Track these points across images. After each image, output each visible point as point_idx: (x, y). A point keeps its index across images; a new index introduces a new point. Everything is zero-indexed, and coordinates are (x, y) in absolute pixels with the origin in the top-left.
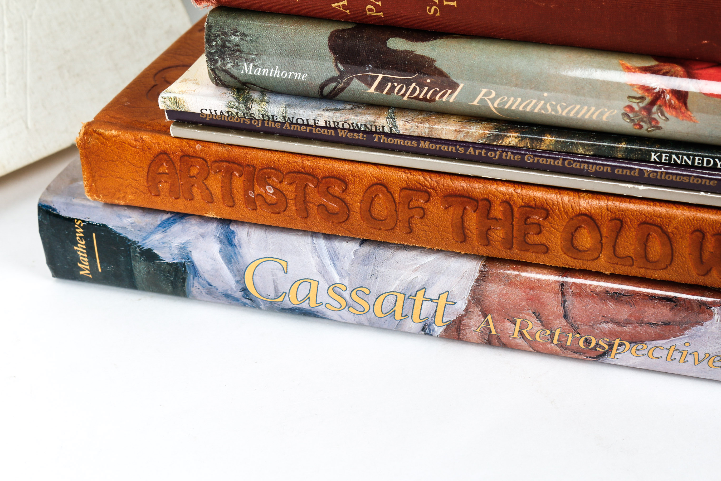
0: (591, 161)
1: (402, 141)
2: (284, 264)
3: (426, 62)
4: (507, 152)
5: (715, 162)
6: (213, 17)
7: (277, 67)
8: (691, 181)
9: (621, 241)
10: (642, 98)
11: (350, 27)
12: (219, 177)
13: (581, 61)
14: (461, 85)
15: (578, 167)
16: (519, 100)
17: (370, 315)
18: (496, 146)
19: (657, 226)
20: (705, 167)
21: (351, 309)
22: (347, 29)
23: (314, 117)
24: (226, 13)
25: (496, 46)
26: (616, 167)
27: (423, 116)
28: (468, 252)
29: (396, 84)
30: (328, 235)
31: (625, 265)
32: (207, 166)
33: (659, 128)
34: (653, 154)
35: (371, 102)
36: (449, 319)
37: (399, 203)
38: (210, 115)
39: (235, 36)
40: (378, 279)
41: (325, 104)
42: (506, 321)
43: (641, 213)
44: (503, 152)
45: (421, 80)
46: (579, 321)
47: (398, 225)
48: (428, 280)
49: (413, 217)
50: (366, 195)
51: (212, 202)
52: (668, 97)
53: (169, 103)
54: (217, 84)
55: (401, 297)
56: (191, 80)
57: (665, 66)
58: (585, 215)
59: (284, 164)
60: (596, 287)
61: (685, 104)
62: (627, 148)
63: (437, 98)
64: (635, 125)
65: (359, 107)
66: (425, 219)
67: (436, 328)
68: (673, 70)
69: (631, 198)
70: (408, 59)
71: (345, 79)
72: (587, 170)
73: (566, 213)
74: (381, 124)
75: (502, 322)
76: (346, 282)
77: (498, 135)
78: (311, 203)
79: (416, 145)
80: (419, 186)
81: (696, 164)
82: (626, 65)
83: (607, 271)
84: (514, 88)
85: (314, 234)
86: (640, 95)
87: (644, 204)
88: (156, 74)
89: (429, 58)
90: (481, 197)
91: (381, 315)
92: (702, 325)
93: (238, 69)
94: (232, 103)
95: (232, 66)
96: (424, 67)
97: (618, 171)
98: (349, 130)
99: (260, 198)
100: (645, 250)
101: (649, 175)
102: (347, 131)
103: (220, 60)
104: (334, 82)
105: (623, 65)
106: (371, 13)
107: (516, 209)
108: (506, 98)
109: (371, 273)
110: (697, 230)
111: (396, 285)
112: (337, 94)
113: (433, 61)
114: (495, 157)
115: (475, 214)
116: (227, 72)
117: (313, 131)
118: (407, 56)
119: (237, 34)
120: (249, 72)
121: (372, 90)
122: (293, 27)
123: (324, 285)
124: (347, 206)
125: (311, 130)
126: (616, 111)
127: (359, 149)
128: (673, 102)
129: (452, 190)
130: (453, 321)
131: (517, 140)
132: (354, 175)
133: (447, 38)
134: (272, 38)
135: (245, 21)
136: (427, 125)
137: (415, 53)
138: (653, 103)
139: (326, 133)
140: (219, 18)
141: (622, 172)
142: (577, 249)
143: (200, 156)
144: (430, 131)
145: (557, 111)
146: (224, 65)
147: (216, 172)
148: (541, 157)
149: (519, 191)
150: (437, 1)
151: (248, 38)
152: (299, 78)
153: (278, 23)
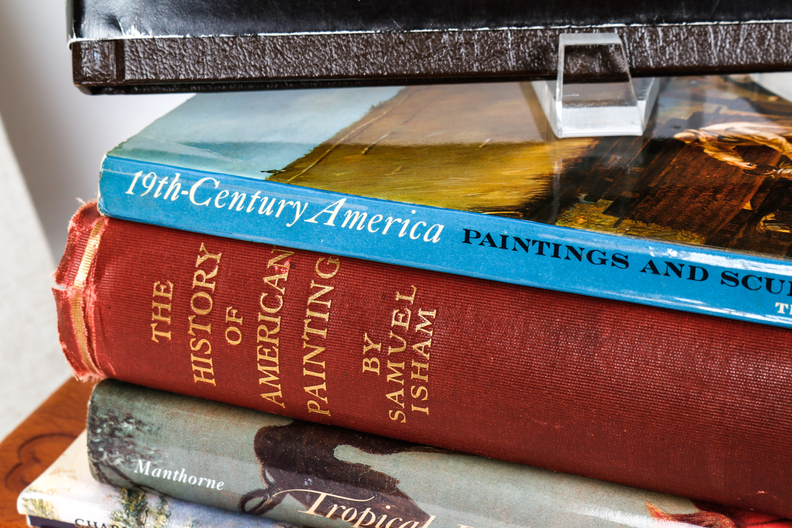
3: (385, 482)
6: (101, 394)
7: (184, 470)
13: (595, 500)
14: (432, 518)
22: (281, 427)
24: (118, 389)
25: (482, 468)
29: (344, 507)
35: (310, 525)
38: (87, 527)
39: (129, 423)
45: (378, 506)
53: (31, 507)
54: (100, 481)
56: (66, 471)
57: (708, 516)
70: (362, 476)
71: (276, 494)
82: (656, 510)
88: (22, 446)
89: (390, 478)
93: (130, 467)
94: (119, 515)
95: (123, 462)
103: (106, 454)
105: (651, 509)
106: (314, 411)
112: (263, 511)
113: (395, 482)
116: (115, 469)
118: (360, 471)
119: (131, 420)
120: (144, 472)
121: (311, 511)
122: (208, 418)
133: (416, 451)
134: (178, 430)
135: (144, 403)
137: (371, 468)
140: (108, 397)
146: (112, 460)
150: (403, 405)
151: (146, 428)
152: (212, 487)
153: (189, 411)
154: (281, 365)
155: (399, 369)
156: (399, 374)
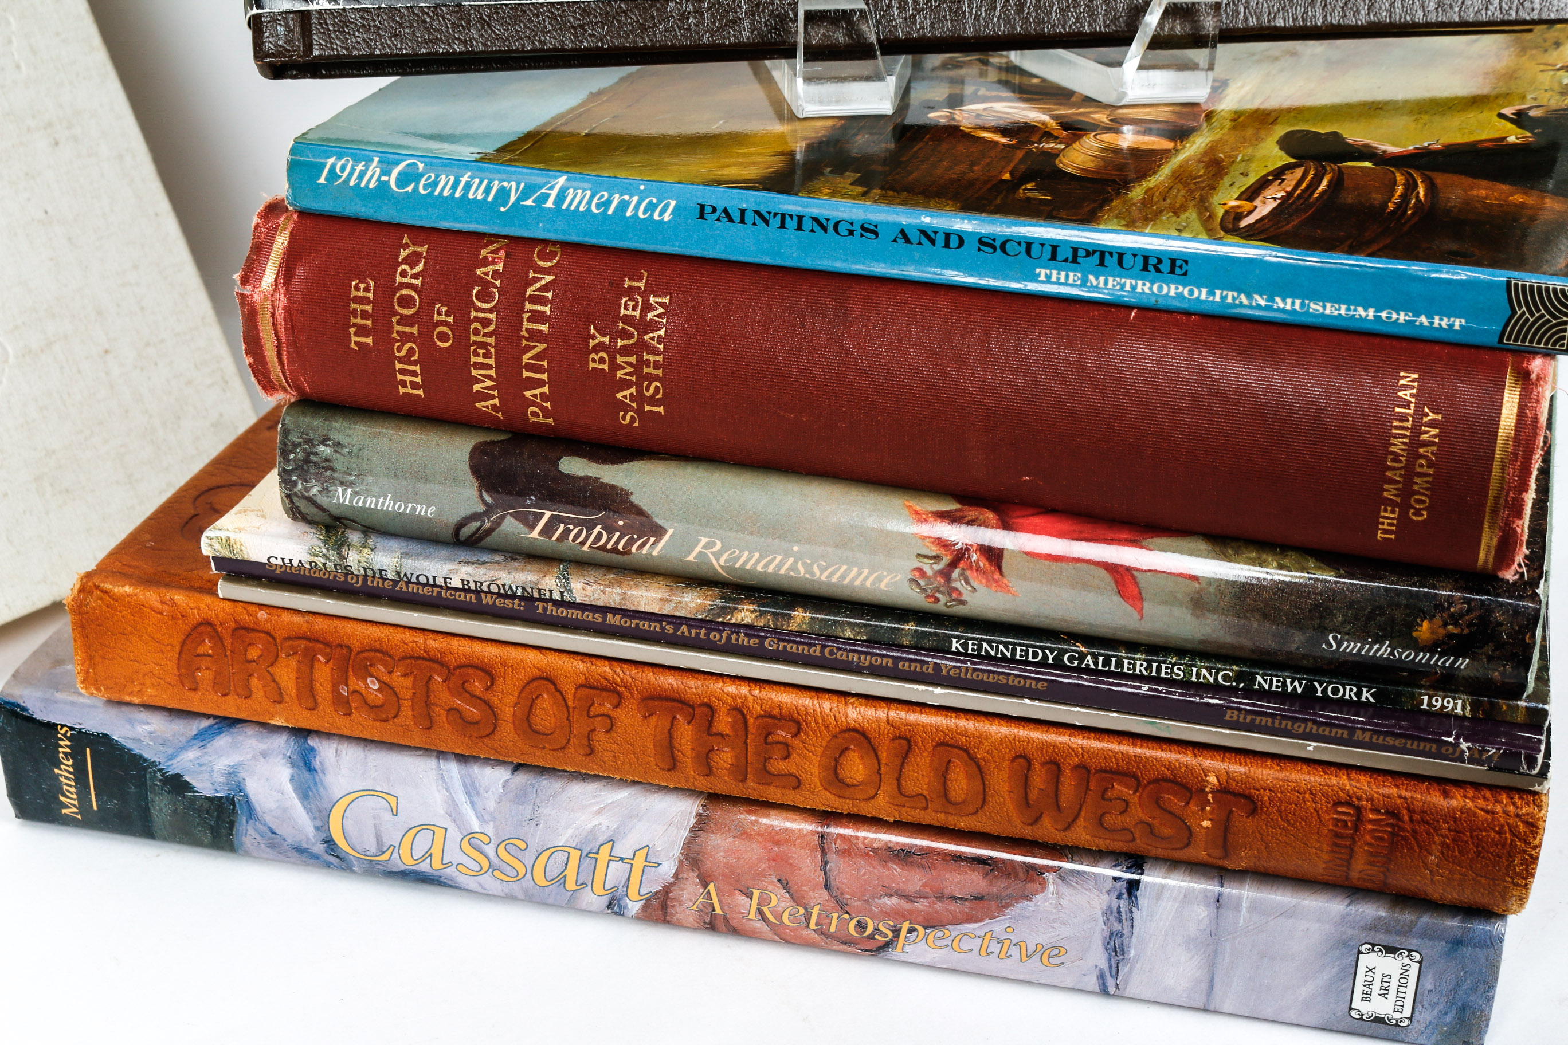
0: (863, 649)
1: (580, 613)
2: (393, 801)
3: (617, 494)
4: (738, 633)
5: (1044, 653)
6: (292, 416)
7: (390, 496)
8: (1010, 682)
9: (908, 770)
10: (937, 558)
11: (502, 437)
12: (293, 662)
13: (848, 500)
14: (670, 531)
15: (844, 657)
16: (757, 555)
17: (527, 883)
18: (722, 623)
19: (961, 749)
20: (1030, 661)
21: (496, 873)
22: (498, 442)
23: (444, 574)
24: (312, 410)
25: (723, 474)
26: (901, 658)
27: (612, 576)
28: (679, 786)
29: (571, 527)
30: (463, 756)
31: (915, 808)
32: (276, 645)
33: (963, 602)
34: (954, 640)
35: (533, 552)
36: (649, 890)
37: (574, 708)
38: (281, 567)
39: (326, 445)
40: (540, 826)
41: (462, 554)
42: (737, 892)
43: (938, 729)
44: (732, 632)
45: (609, 522)
46: (847, 893)
47: (571, 742)
48: (618, 828)
49: (595, 730)
50: (523, 695)
51: (280, 702)
52: (975, 557)
53: (217, 546)
54: (294, 518)
55: (575, 855)
56: (253, 511)
57: (970, 511)
58: (855, 730)
59: (396, 645)
60: (874, 840)
61: (1000, 568)
62: (916, 631)
63: (634, 549)
64: (928, 597)
65: (514, 560)
66: (614, 734)
67: (630, 904)
68: (981, 517)
69: (923, 706)
70: (590, 489)
71: (494, 517)
72: (858, 663)
73: (827, 727)
74: (548, 587)
75: (731, 894)
76: (490, 830)
77: (725, 608)
78: (437, 705)
79: (600, 620)
80: (604, 682)
81: (1018, 657)
82: (915, 509)
83: (888, 816)
84: (749, 538)
85: (441, 754)
86: (934, 554)
87: (942, 715)
88: (198, 497)
89: (622, 489)
90: (699, 701)
91: (542, 882)
92: (1031, 900)
93: (328, 497)
94: (318, 549)
95: (319, 492)
96: (614, 501)
97: (904, 666)
98: (499, 595)
99: (356, 696)
100: (945, 784)
101: (948, 672)
102: (494, 596)
103: (300, 482)
104: (476, 521)
105: (910, 508)
106: (535, 419)
107: (751, 721)
108: (738, 552)
109: (529, 817)
110: (1020, 756)
111: (567, 836)
112: (481, 539)
113: (628, 493)
114: (720, 640)
115: (689, 728)
116: (311, 500)
117: (443, 595)
118: (588, 484)
119: (328, 443)
120: (344, 501)
121: (535, 534)
122: (416, 436)
123: (454, 835)
124: (493, 711)
125: (439, 593)
126: (900, 576)
127: (514, 625)
128: (982, 565)
129: (656, 689)
130: (657, 892)
131: (753, 616)
132: (504, 664)
133: (650, 459)
134: (383, 450)
135: (342, 423)
136: (617, 590)
137: (601, 480)
138: (953, 564)
139: (462, 598)
140: (301, 418)
141: (910, 666)
142: (844, 783)
143: (266, 629)
144: (623, 599)
145: (812, 574)
146: (307, 490)
147: (288, 656)
148: (789, 641)
149: (756, 692)
150: (634, 405)
151: (346, 450)
152: (422, 514)
153: (393, 428)
154: (498, 368)
155: (630, 364)
156: (630, 369)
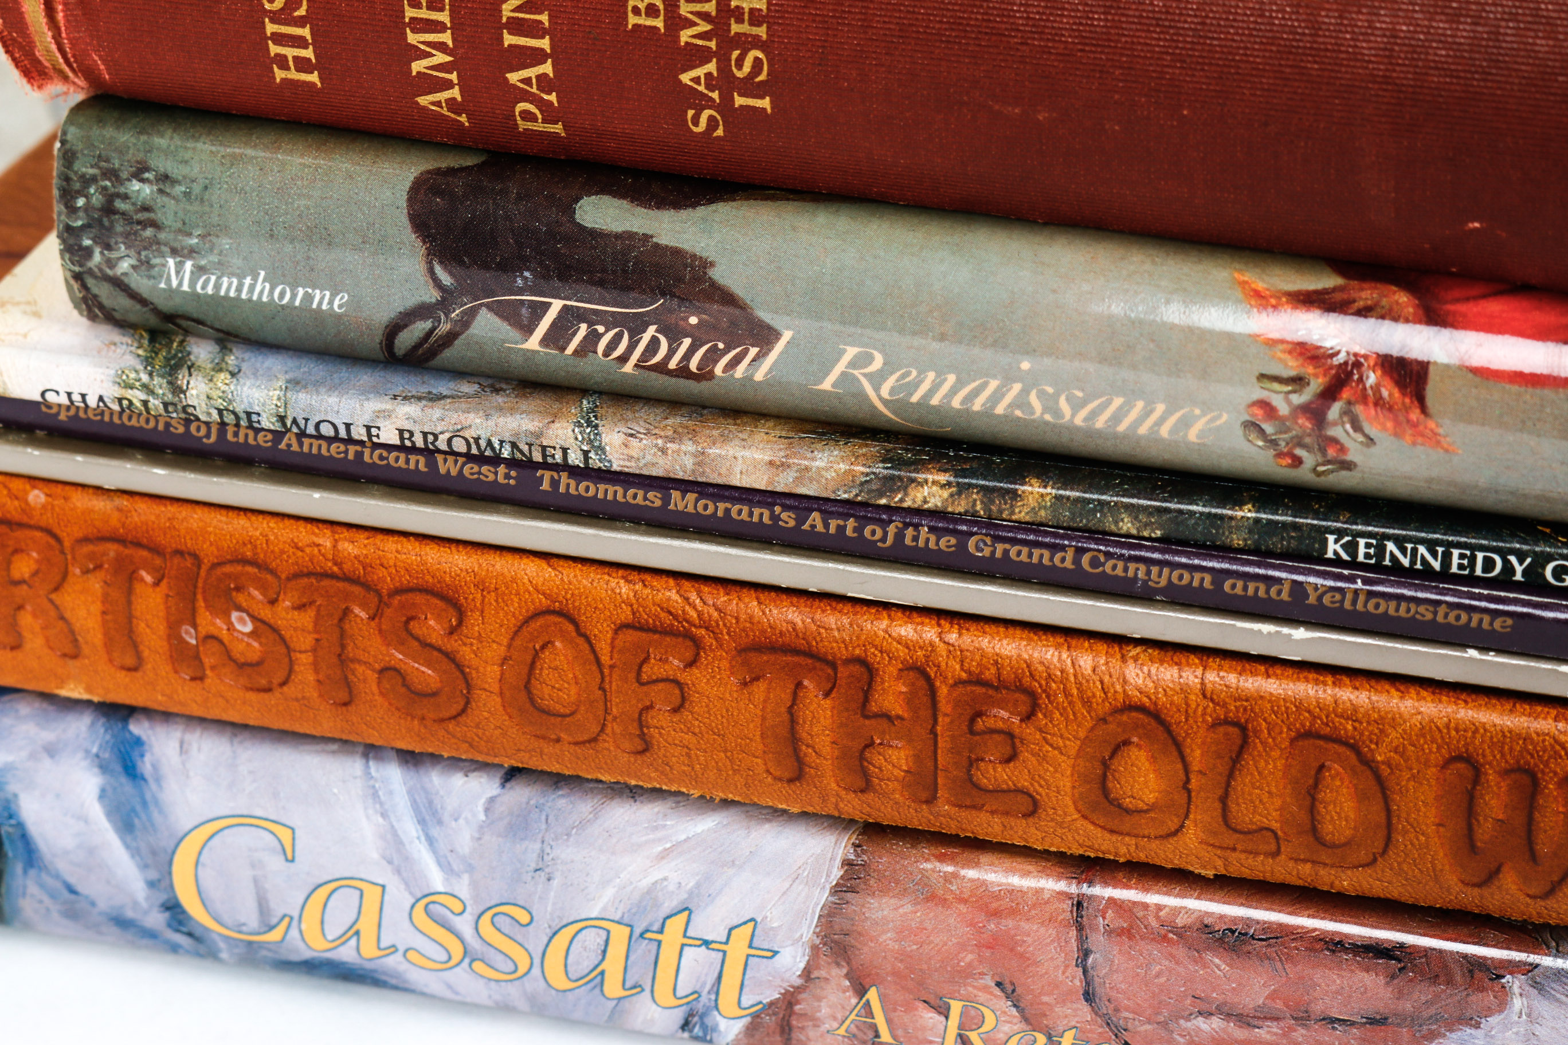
0: (1156, 556)
1: (620, 491)
2: (285, 835)
3: (686, 266)
4: (916, 526)
5: (1506, 563)
6: (80, 126)
7: (262, 273)
8: (1440, 618)
9: (1242, 784)
10: (1298, 381)
11: (469, 161)
12: (96, 584)
13: (1124, 272)
14: (787, 336)
15: (1119, 572)
16: (951, 378)
17: (534, 983)
18: (887, 508)
19: (1346, 744)
20: (1478, 577)
21: (478, 966)
22: (462, 169)
23: (366, 419)
24: (116, 114)
25: (885, 225)
26: (1228, 573)
27: (678, 420)
28: (810, 809)
29: (601, 329)
30: (411, 753)
31: (1257, 854)
32: (62, 552)
33: (1348, 466)
34: (1331, 538)
35: (532, 377)
36: (758, 998)
37: (612, 667)
38: (68, 408)
39: (142, 181)
40: (555, 883)
41: (400, 381)
42: (921, 1005)
43: (1299, 705)
44: (907, 525)
45: (672, 319)
46: (1127, 1009)
47: (608, 730)
48: (698, 885)
49: (651, 707)
50: (518, 642)
51: (75, 657)
52: (1372, 379)
54: (92, 317)
55: (620, 935)
56: (18, 304)
57: (1362, 289)
58: (1141, 708)
59: (282, 552)
60: (1176, 911)
61: (1420, 399)
62: (1257, 521)
63: (718, 370)
64: (1280, 455)
65: (497, 391)
66: (686, 714)
67: (723, 1024)
68: (1384, 302)
69: (1270, 663)
70: (635, 257)
71: (457, 312)
72: (1145, 582)
73: (1087, 703)
74: (559, 442)
75: (909, 1008)
76: (463, 888)
77: (892, 478)
78: (359, 662)
79: (658, 503)
80: (667, 619)
81: (1454, 569)
82: (1253, 286)
83: (1204, 867)
84: (935, 345)
85: (371, 751)
86: (1292, 373)
87: (1307, 680)
89: (694, 256)
90: (845, 654)
91: (562, 983)
92: (1477, 1026)
93: (149, 277)
94: (133, 375)
95: (133, 267)
96: (680, 280)
97: (1234, 586)
98: (469, 457)
99: (214, 646)
100: (1312, 810)
101: (1320, 598)
102: (461, 460)
103: (97, 251)
104: (424, 318)
105: (1243, 284)
106: (530, 125)
107: (943, 691)
108: (914, 373)
109: (533, 866)
110: (1459, 758)
111: (605, 900)
112: (433, 352)
113: (706, 264)
114: (884, 539)
115: (827, 703)
116: (119, 284)
117: (367, 458)
118: (631, 248)
119: (147, 175)
120: (180, 284)
121: (533, 343)
122: (308, 160)
123: (399, 897)
124: (462, 672)
125: (359, 455)
126: (1225, 417)
127: (498, 512)
128: (1385, 393)
129: (763, 631)
130: (771, 1004)
131: (946, 494)
132: (481, 586)
133: (747, 199)
134: (247, 189)
135: (172, 138)
136: (689, 447)
137: (654, 240)
138: (1330, 394)
139: (401, 463)
140: (96, 132)
141: (1245, 588)
142: (1120, 806)
143: (43, 524)
144: (699, 464)
145: (1057, 413)
146: (111, 263)
147: (86, 572)
148: (1014, 541)
149: (952, 637)
150: (715, 95)
151: (179, 189)
152: (324, 307)
153: (266, 148)
154: (456, 28)
155: (705, 16)
156: (704, 27)
